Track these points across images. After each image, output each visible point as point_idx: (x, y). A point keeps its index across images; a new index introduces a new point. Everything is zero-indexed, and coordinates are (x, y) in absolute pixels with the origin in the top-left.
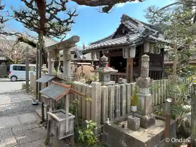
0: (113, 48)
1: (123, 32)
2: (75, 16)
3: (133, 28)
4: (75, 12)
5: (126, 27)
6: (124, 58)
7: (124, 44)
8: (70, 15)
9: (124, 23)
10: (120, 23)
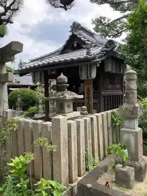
0: (68, 66)
1: (75, 45)
2: (13, 10)
3: (88, 40)
4: (13, 3)
5: (80, 39)
6: (82, 79)
7: (84, 58)
8: (5, 7)
9: (75, 33)
10: (70, 34)
